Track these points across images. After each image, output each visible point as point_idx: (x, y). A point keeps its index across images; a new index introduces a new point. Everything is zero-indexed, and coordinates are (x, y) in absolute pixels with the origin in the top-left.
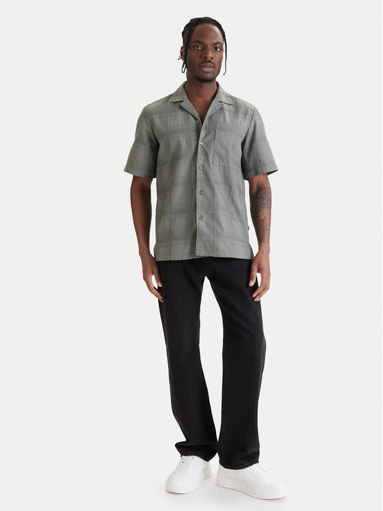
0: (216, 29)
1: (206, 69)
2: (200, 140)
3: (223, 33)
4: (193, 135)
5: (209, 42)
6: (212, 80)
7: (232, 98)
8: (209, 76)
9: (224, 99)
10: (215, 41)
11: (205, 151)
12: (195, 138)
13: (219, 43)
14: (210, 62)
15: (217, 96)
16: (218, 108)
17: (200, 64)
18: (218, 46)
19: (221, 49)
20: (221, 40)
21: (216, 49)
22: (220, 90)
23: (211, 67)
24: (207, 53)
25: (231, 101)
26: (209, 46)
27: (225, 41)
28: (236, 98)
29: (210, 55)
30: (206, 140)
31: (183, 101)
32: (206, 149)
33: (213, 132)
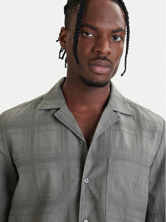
0: (117, 8)
1: (98, 69)
2: (85, 175)
3: (126, 18)
4: (75, 165)
5: (106, 26)
6: (107, 84)
8: (101, 79)
9: (120, 108)
10: (114, 27)
11: (91, 194)
12: (77, 171)
13: (120, 30)
14: (105, 59)
15: (111, 102)
16: (111, 122)
17: (90, 60)
18: (118, 34)
19: (122, 39)
20: (121, 24)
21: (115, 38)
22: (114, 93)
23: (105, 67)
24: (101, 45)
25: (130, 109)
26: (105, 35)
27: (128, 28)
28: (135, 105)
29: (107, 48)
30: (94, 175)
31: (58, 109)
32: (94, 191)
33: (105, 163)
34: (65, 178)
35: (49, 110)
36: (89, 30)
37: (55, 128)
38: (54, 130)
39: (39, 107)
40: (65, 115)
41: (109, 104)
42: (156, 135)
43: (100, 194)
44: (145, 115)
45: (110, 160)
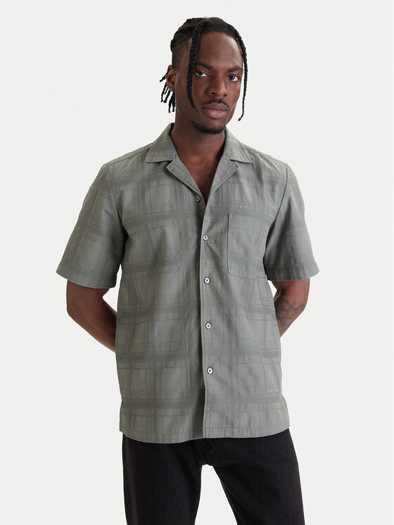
0: (233, 42)
1: (214, 114)
2: (203, 233)
3: (244, 55)
4: (192, 221)
5: (221, 65)
6: (222, 130)
7: (251, 151)
8: (217, 124)
9: (238, 156)
10: (231, 66)
11: (212, 251)
12: (195, 228)
13: (237, 68)
14: (220, 101)
15: (227, 151)
16: (229, 174)
17: (204, 103)
18: (235, 73)
19: (240, 79)
20: (238, 61)
21: (231, 78)
22: (229, 140)
23: (221, 110)
24: (217, 87)
25: (249, 155)
26: (221, 75)
27: (246, 66)
28: (255, 151)
29: (223, 90)
30: (213, 231)
31: (169, 162)
32: (214, 248)
33: (225, 218)
34: (182, 236)
35: (159, 163)
36: (202, 69)
37: (167, 181)
38: (167, 185)
39: (147, 160)
40: (178, 167)
41: (225, 153)
42: (277, 189)
43: (221, 251)
44: (267, 164)
45: (231, 216)
